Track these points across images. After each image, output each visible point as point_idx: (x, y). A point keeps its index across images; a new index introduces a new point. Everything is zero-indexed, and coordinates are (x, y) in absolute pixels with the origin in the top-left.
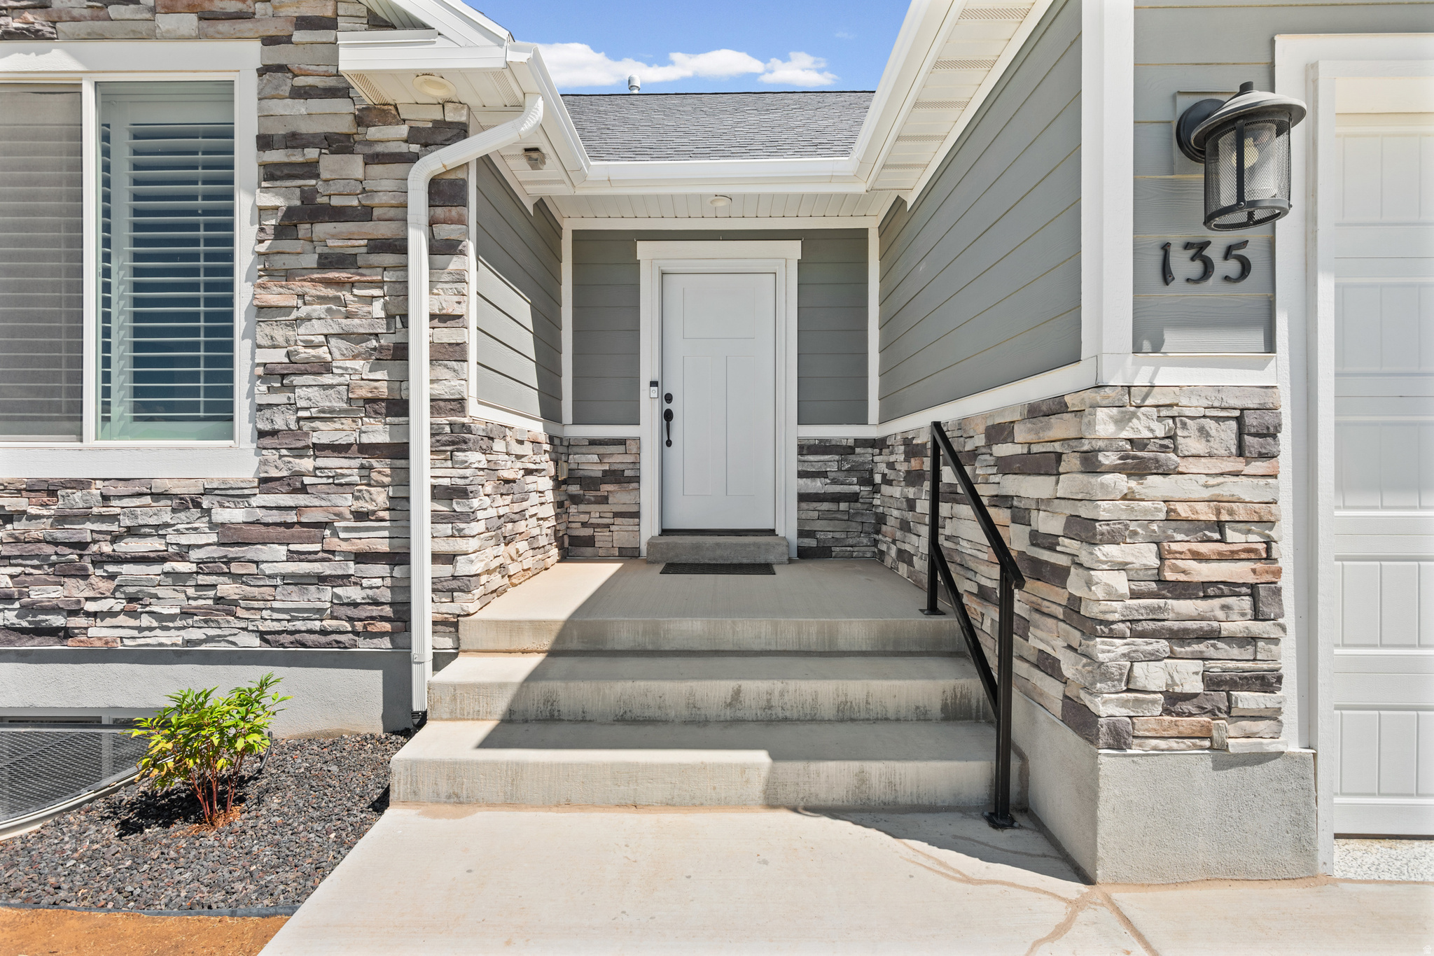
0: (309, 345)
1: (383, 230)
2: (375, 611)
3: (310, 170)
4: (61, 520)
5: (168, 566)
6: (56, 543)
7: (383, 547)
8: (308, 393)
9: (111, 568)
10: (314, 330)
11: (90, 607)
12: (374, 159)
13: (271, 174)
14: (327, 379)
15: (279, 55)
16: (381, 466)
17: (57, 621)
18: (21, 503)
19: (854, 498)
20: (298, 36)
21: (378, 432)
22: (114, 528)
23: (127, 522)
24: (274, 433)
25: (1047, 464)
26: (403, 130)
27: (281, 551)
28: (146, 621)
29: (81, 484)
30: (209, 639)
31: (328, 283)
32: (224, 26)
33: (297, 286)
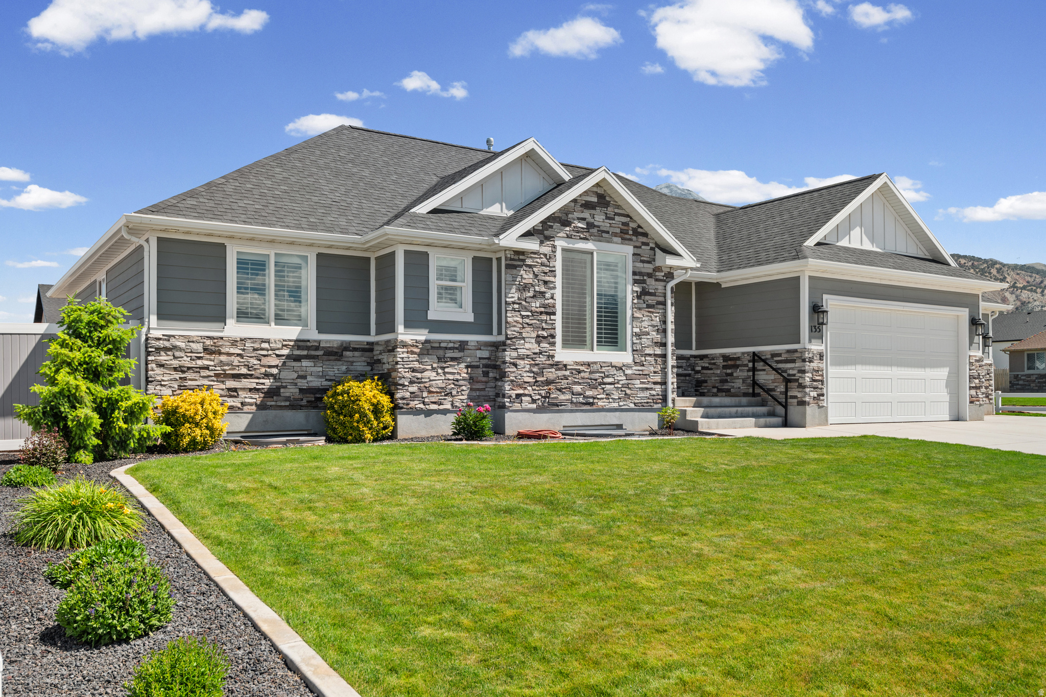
0: (645, 328)
1: (661, 299)
2: (658, 397)
3: (644, 282)
4: (591, 373)
5: (616, 385)
6: (591, 379)
7: (659, 380)
8: (645, 341)
9: (603, 386)
10: (645, 324)
11: (598, 397)
12: (657, 280)
13: (636, 282)
14: (648, 337)
15: (638, 251)
16: (659, 360)
17: (591, 400)
18: (582, 368)
19: (689, 375)
20: (643, 247)
21: (658, 351)
22: (603, 375)
23: (606, 374)
24: (637, 350)
25: (793, 361)
26: (663, 274)
27: (638, 382)
28: (611, 400)
29: (595, 363)
30: (624, 405)
31: (649, 312)
32: (627, 242)
33: (643, 312)
